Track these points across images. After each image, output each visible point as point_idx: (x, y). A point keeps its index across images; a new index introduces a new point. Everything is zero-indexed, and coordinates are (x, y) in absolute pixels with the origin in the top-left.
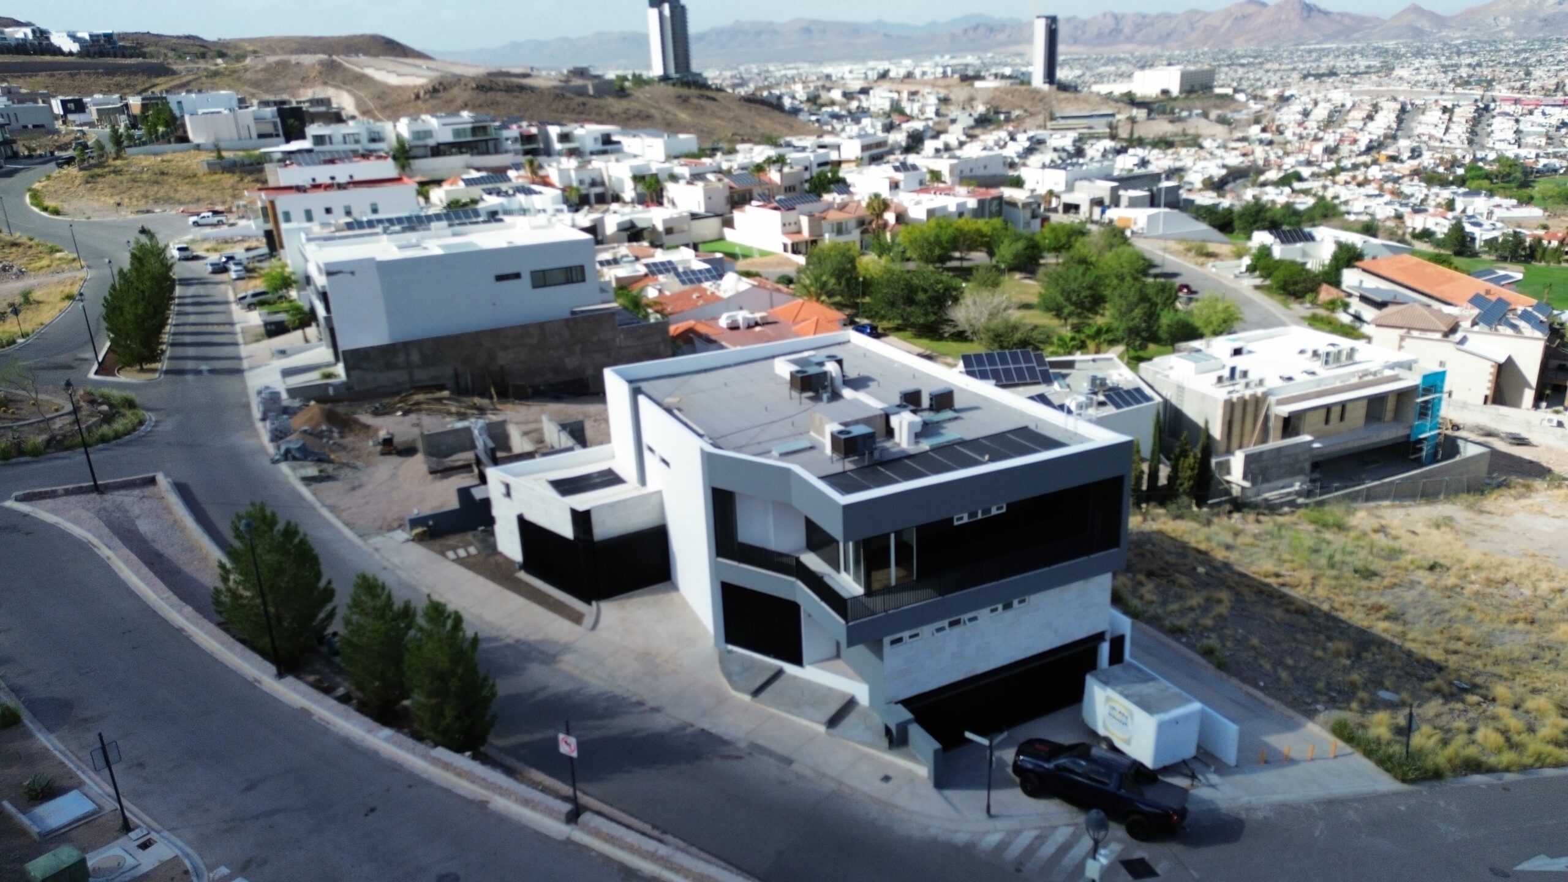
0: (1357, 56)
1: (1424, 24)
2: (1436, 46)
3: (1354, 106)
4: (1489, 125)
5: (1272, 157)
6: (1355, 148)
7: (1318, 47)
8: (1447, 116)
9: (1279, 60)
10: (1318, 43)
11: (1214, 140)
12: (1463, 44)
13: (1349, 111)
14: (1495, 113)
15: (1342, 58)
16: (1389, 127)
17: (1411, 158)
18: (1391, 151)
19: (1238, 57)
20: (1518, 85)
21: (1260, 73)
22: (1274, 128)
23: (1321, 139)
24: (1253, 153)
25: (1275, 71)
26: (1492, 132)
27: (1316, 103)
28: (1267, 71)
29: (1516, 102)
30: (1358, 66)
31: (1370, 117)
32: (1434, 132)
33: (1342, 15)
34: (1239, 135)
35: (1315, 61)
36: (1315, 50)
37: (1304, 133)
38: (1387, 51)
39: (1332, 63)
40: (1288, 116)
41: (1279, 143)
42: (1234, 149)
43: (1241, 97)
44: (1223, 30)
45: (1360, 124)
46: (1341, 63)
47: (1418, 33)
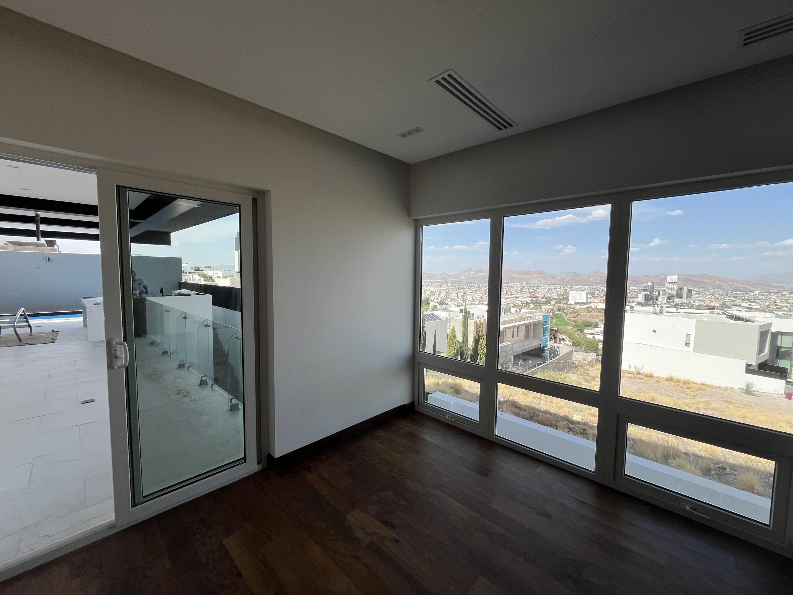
14: (467, 294)
20: (470, 289)
26: (467, 298)
29: (471, 292)
30: (434, 285)
31: (440, 294)
38: (439, 282)
45: (438, 296)
47: (446, 279)
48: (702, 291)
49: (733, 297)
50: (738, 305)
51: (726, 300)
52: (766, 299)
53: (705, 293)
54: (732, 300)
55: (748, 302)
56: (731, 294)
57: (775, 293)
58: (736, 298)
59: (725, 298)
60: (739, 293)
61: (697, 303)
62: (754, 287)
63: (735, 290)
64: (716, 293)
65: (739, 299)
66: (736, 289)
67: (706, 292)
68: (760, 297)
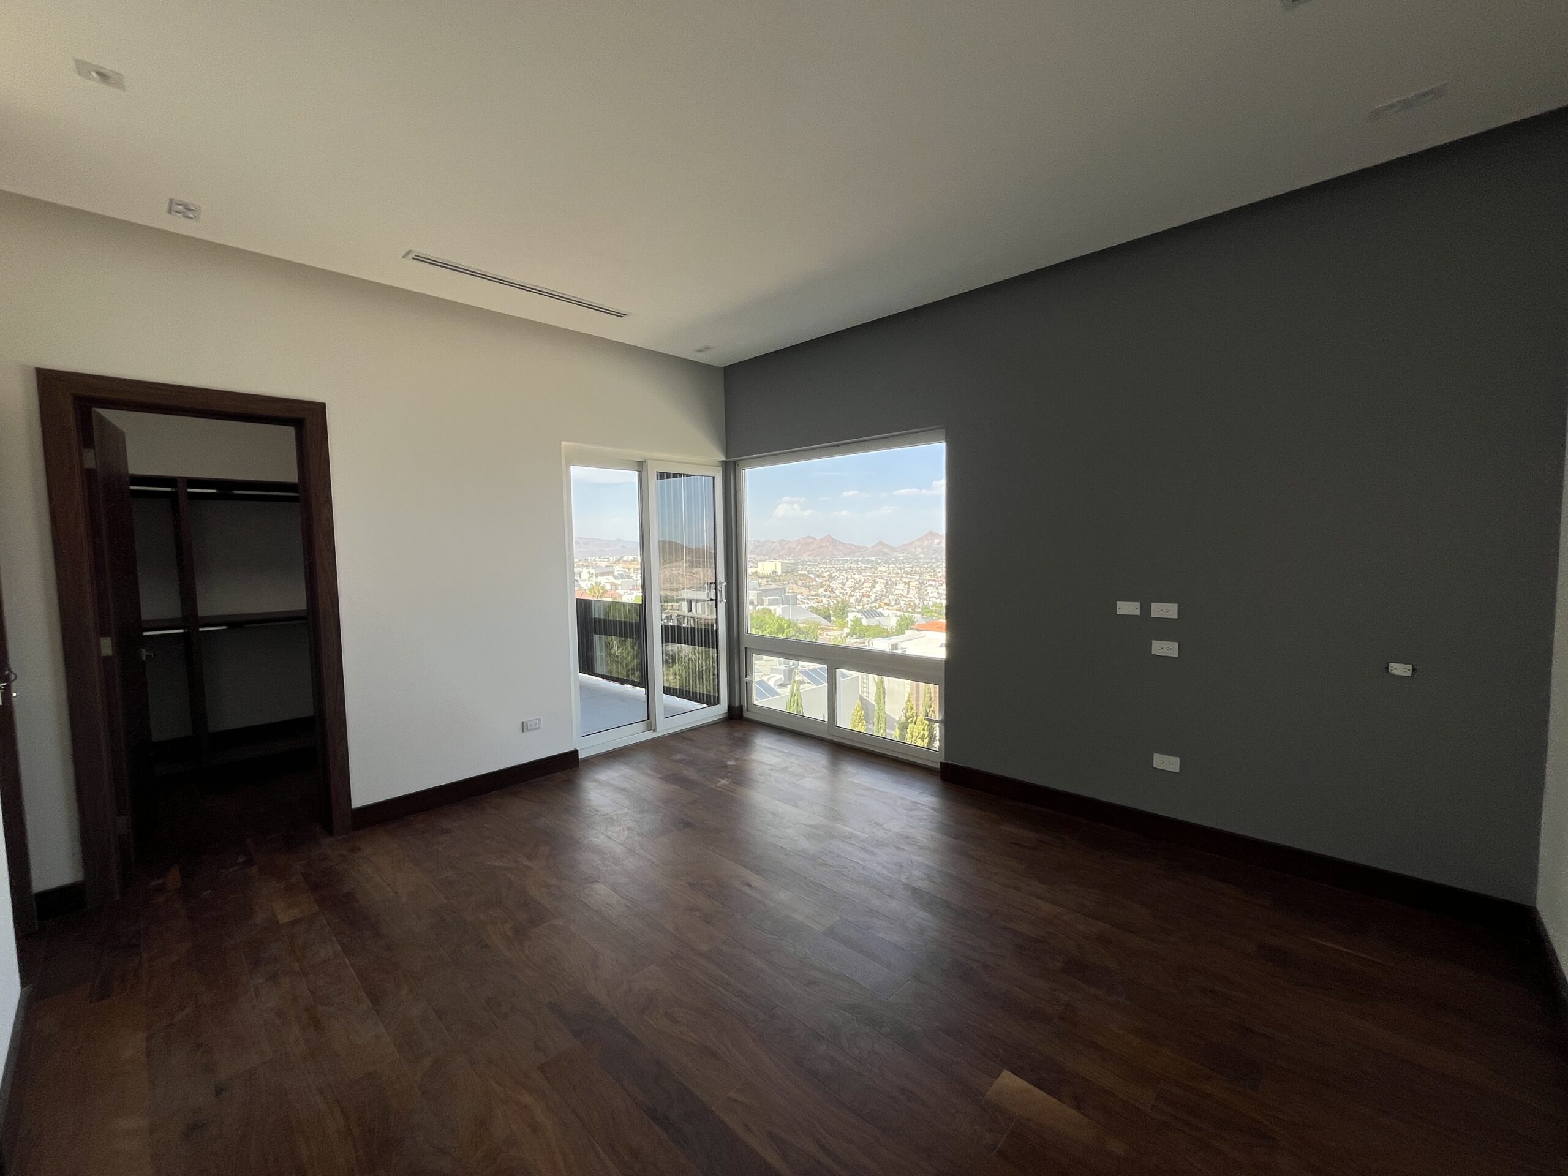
0: (860, 563)
1: (886, 550)
2: (893, 560)
3: (865, 581)
4: (926, 590)
5: (832, 603)
6: (869, 599)
7: (841, 559)
8: (907, 586)
9: (825, 563)
10: (841, 557)
11: (803, 596)
12: (904, 559)
13: (863, 583)
15: (854, 563)
16: (882, 591)
17: (895, 604)
18: (886, 601)
19: (806, 562)
21: (817, 569)
22: (830, 589)
23: (853, 595)
24: (822, 602)
25: (825, 568)
27: (848, 580)
28: (821, 568)
32: (903, 593)
33: (851, 545)
34: (814, 593)
35: (842, 564)
36: (840, 560)
37: (845, 592)
39: (849, 565)
40: (835, 584)
41: (834, 597)
42: (812, 600)
43: (812, 576)
44: (797, 549)
46: (853, 565)
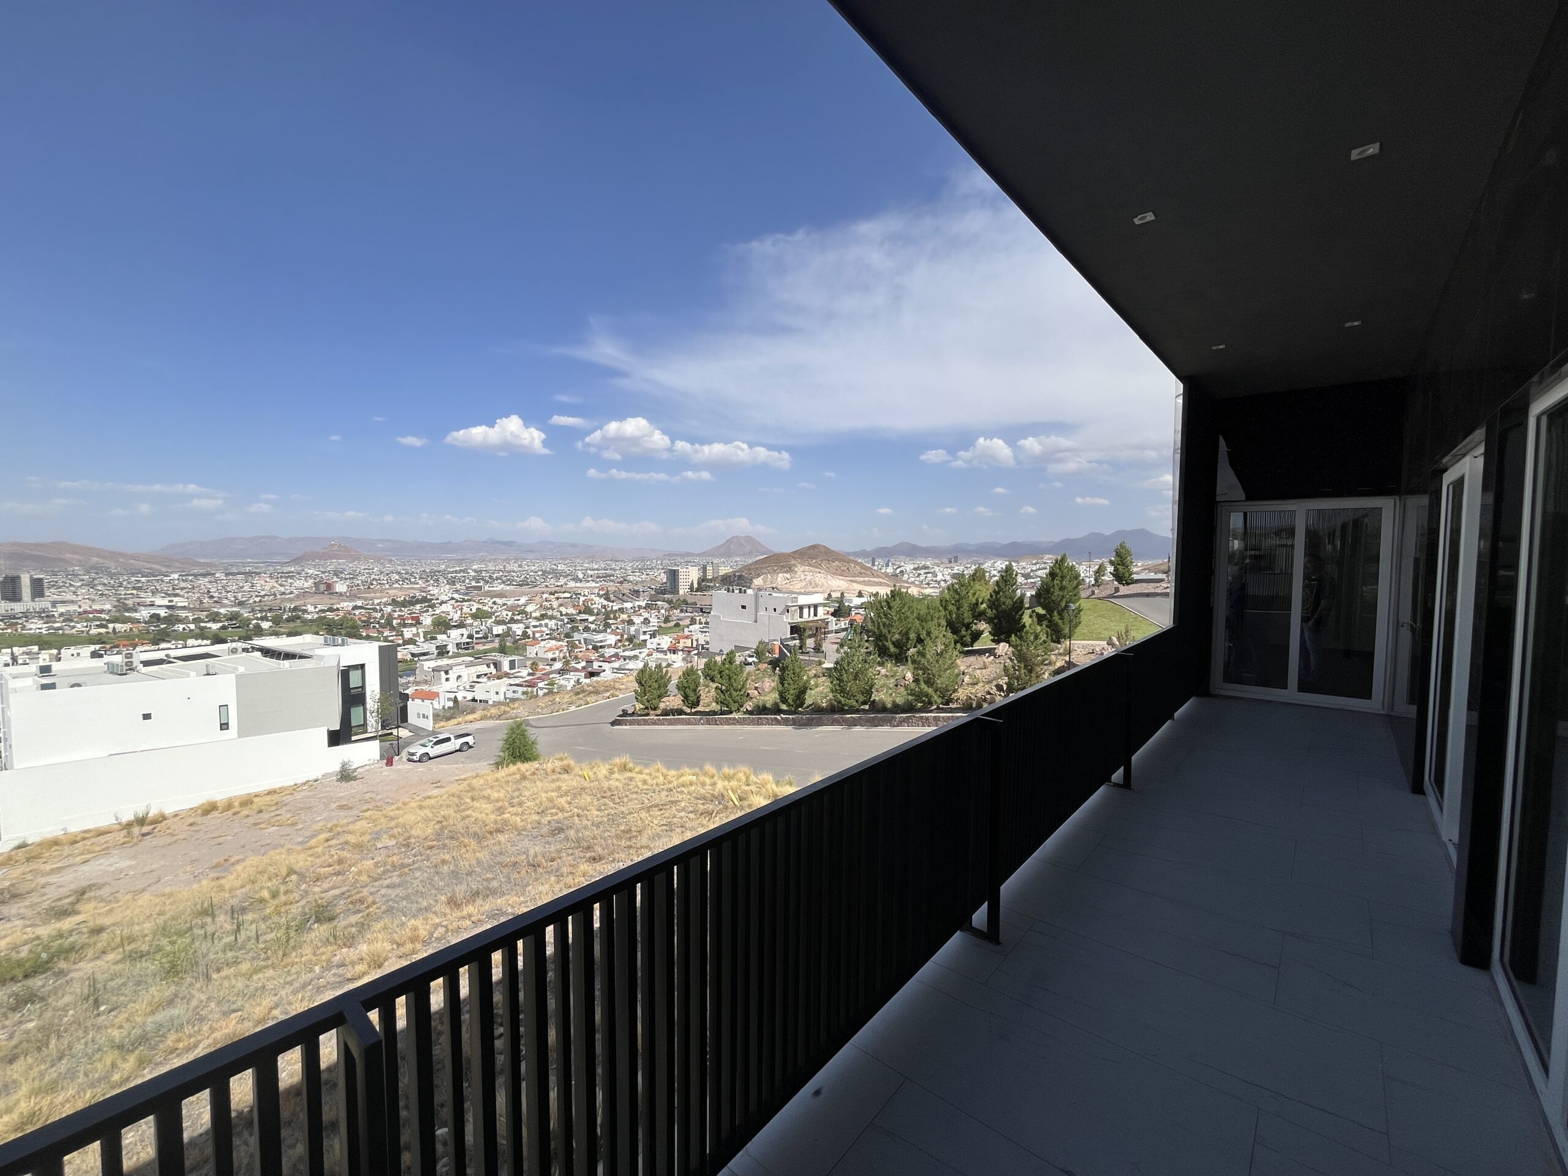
48: (64, 580)
49: (134, 588)
50: (149, 603)
51: (121, 595)
52: (193, 588)
53: (71, 582)
54: (132, 594)
55: (163, 595)
56: (129, 583)
57: (204, 575)
58: (138, 589)
59: (116, 590)
60: (143, 579)
61: (62, 609)
62: (166, 566)
63: (133, 574)
64: (96, 582)
65: (147, 592)
66: (133, 571)
67: (73, 581)
68: (183, 585)
